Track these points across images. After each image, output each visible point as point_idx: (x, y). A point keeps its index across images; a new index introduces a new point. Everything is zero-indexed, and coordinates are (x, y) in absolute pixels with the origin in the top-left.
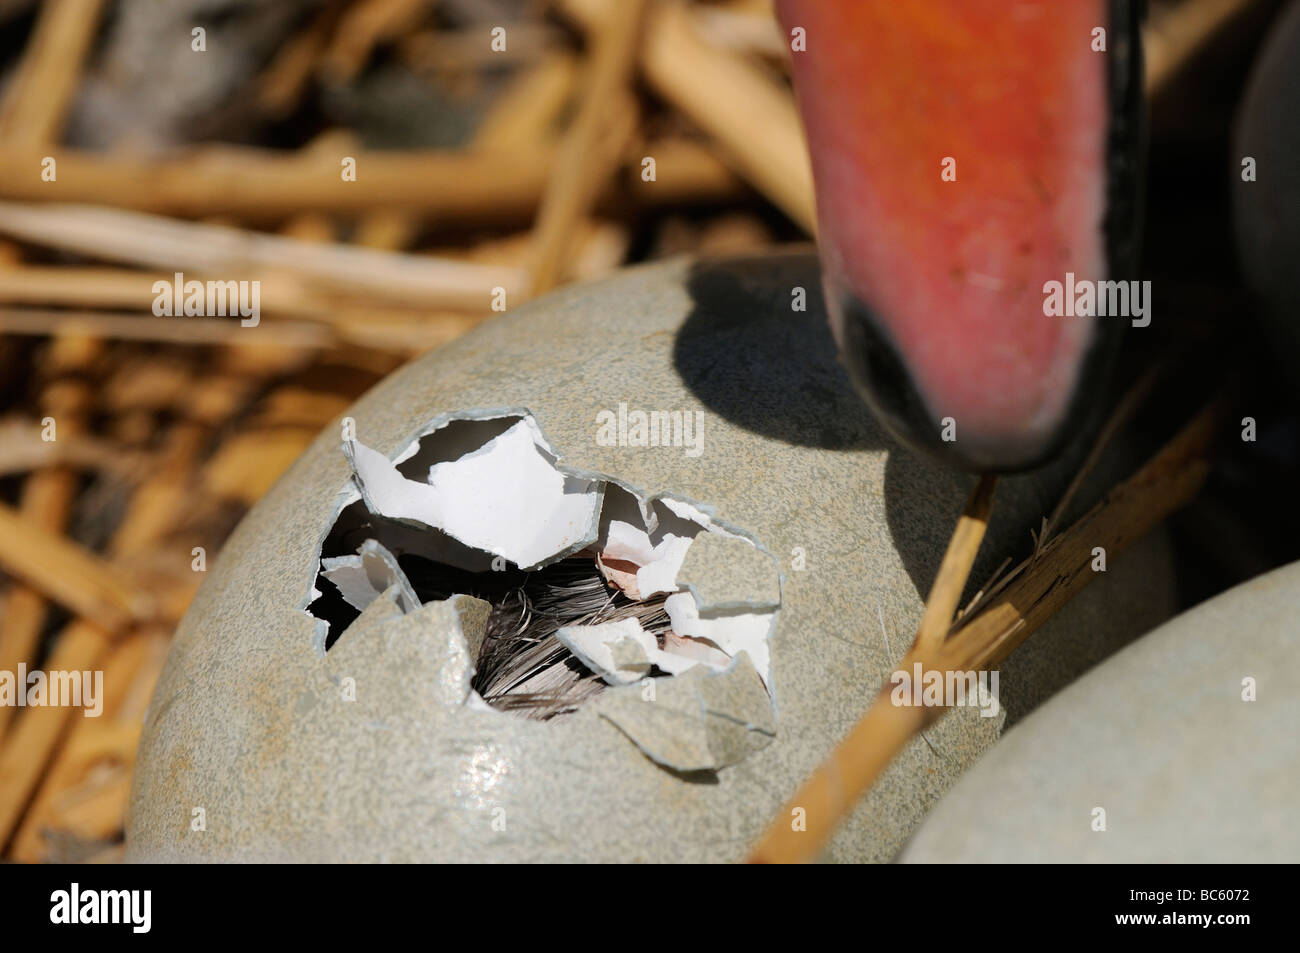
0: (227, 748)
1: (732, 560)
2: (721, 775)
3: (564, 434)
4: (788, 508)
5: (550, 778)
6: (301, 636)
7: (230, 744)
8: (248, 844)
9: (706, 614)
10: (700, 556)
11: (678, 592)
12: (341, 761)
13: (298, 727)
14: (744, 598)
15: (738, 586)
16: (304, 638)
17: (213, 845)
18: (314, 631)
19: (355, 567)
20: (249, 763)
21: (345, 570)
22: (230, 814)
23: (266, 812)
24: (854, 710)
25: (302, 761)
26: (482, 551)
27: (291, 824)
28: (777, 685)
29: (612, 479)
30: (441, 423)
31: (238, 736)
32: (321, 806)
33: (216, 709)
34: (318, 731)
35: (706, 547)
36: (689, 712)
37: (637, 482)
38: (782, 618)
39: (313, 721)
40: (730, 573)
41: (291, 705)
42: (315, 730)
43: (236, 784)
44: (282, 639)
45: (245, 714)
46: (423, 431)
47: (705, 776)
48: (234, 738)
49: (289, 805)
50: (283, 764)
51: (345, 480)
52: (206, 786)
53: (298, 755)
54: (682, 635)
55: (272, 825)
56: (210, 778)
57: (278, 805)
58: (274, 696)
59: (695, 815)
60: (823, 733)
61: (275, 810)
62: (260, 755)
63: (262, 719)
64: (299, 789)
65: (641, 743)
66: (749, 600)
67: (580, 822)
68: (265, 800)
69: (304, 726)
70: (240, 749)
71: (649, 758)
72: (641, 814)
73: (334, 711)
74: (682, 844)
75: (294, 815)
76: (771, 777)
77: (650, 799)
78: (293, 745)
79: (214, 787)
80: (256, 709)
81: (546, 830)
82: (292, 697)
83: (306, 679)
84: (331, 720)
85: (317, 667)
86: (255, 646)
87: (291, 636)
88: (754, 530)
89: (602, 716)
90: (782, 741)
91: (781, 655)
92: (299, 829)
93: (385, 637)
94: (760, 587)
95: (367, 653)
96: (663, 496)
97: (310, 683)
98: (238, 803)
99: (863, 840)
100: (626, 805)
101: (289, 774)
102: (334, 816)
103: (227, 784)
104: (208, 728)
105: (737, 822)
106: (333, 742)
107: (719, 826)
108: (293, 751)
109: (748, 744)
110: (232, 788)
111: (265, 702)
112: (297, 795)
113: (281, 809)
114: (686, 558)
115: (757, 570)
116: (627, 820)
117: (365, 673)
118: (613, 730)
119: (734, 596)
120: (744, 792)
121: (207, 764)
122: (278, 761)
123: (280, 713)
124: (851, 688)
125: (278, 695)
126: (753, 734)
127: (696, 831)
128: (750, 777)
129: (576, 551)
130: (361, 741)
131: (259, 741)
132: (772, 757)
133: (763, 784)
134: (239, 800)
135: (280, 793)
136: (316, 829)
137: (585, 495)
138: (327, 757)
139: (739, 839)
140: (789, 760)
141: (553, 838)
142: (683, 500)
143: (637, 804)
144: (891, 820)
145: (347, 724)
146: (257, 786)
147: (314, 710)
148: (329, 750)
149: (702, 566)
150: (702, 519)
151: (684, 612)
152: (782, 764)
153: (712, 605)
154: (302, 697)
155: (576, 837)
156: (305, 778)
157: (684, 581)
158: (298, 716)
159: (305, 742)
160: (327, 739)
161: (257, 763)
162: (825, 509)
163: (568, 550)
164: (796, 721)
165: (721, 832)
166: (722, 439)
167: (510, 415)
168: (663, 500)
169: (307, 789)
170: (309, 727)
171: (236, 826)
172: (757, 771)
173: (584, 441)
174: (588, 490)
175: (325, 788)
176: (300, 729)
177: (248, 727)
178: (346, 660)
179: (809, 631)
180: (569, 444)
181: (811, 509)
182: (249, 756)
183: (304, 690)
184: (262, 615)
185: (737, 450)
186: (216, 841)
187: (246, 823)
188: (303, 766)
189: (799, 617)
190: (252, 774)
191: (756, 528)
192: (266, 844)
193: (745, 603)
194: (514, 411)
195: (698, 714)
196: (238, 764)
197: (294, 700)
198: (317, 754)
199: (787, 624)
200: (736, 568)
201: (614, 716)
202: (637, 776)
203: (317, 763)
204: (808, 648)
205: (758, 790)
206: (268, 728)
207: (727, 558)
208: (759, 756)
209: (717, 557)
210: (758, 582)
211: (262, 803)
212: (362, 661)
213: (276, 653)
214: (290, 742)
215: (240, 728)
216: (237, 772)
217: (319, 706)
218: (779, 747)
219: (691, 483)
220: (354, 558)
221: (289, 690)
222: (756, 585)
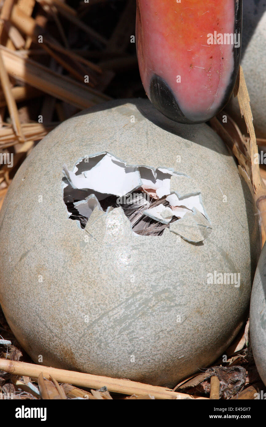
0: (59, 261)
1: (184, 182)
2: (203, 242)
3: (123, 156)
4: (189, 165)
5: (163, 251)
6: (73, 226)
7: (60, 260)
8: (76, 287)
9: (180, 199)
10: (175, 183)
11: (171, 194)
12: (101, 258)
13: (83, 251)
14: (191, 192)
15: (188, 189)
16: (74, 226)
17: (63, 289)
18: (76, 224)
19: (85, 203)
20: (69, 264)
21: (81, 205)
22: (67, 279)
23: (81, 277)
24: (226, 218)
25: (88, 260)
26: (106, 194)
27: (90, 279)
28: (208, 214)
29: (143, 166)
30: (80, 161)
31: (62, 257)
32: (99, 272)
33: (50, 252)
34: (90, 251)
35: (175, 180)
36: (194, 226)
37: (151, 165)
38: (202, 196)
39: (88, 248)
40: (184, 186)
41: (78, 245)
42: (89, 251)
43: (66, 271)
44: (66, 228)
45: (62, 251)
46: (76, 164)
47: (200, 243)
48: (61, 258)
49: (88, 273)
50: (82, 262)
51: (60, 181)
52: (55, 273)
53: (86, 259)
54: (175, 206)
55: (84, 280)
56: (55, 271)
57: (84, 274)
58: (71, 244)
59: (201, 255)
60: (221, 226)
61: (83, 276)
62: (72, 261)
63: (69, 251)
64: (90, 268)
65: (184, 237)
66: (193, 192)
67: (174, 262)
68: (79, 274)
69: (85, 250)
70: (64, 261)
71: (186, 241)
72: (188, 256)
73: (94, 244)
74: (200, 263)
75: (90, 276)
76: (214, 241)
77: (189, 252)
78: (83, 256)
79: (58, 273)
80: (66, 249)
81: (165, 266)
82: (78, 243)
83: (80, 237)
84: (94, 247)
85: (82, 233)
86: (57, 231)
87: (69, 226)
88: (185, 173)
89: (171, 231)
90: (214, 230)
91: (206, 206)
92: (93, 279)
93: (104, 221)
94: (194, 188)
95: (99, 226)
96: (158, 168)
97: (82, 238)
98: (69, 276)
99: (236, 254)
100: (184, 255)
101: (85, 265)
102: (104, 274)
103: (63, 271)
104: (49, 257)
105: (210, 255)
106: (97, 253)
107: (207, 257)
108: (84, 258)
109: (208, 232)
110: (65, 272)
111: (68, 246)
112: (90, 270)
113: (85, 275)
114: (171, 185)
115: (192, 184)
116: (185, 259)
117: (101, 232)
118: (175, 235)
119: (188, 192)
120: (210, 246)
121: (53, 267)
122: (80, 262)
123: (75, 248)
124: (223, 212)
125: (72, 243)
126: (208, 229)
127: (202, 259)
128: (210, 241)
129: (137, 189)
130: (105, 251)
131: (70, 257)
132: (213, 235)
133: (213, 243)
134: (69, 275)
135: (84, 270)
136: (99, 278)
137: (134, 173)
138: (96, 258)
139: (212, 259)
140: (217, 235)
141: (168, 268)
142: (164, 168)
143: (187, 254)
144: (240, 247)
145: (99, 247)
146: (75, 270)
147: (87, 245)
148: (96, 256)
149: (176, 186)
150: (170, 173)
151: (173, 200)
152: (216, 236)
153: (183, 196)
154: (81, 243)
155: (174, 266)
156: (91, 265)
157: (173, 191)
158: (82, 248)
159: (87, 255)
160: (95, 252)
161: (72, 264)
162: (197, 164)
163: (134, 189)
164: (215, 224)
165: (207, 258)
166: (164, 150)
167: (101, 154)
168: (159, 169)
169: (92, 268)
170: (87, 250)
171: (70, 282)
172: (211, 239)
173: (130, 157)
174: (134, 171)
175: (98, 266)
176: (84, 252)
177: (65, 254)
178: (93, 229)
179: (209, 198)
180: (126, 159)
181: (194, 164)
182: (69, 262)
183: (81, 240)
184: (54, 222)
185: (169, 152)
186: (64, 288)
187: (74, 281)
188: (89, 262)
189: (206, 195)
190: (72, 267)
191: (185, 172)
192: (83, 286)
193: (192, 193)
194: (102, 153)
195: (196, 226)
196: (65, 265)
197: (79, 244)
198: (92, 257)
199: (204, 197)
200: (185, 184)
201: (175, 231)
202: (184, 246)
203: (93, 260)
204: (211, 203)
205: (213, 245)
206: (73, 253)
207: (182, 182)
208: (210, 235)
209: (179, 183)
210: (193, 187)
211: (78, 275)
212: (98, 229)
213: (66, 232)
214: (82, 256)
215: (62, 255)
216: (66, 268)
217: (88, 244)
218: (214, 232)
219: (164, 163)
220: (84, 201)
221: (76, 241)
222: (193, 188)
